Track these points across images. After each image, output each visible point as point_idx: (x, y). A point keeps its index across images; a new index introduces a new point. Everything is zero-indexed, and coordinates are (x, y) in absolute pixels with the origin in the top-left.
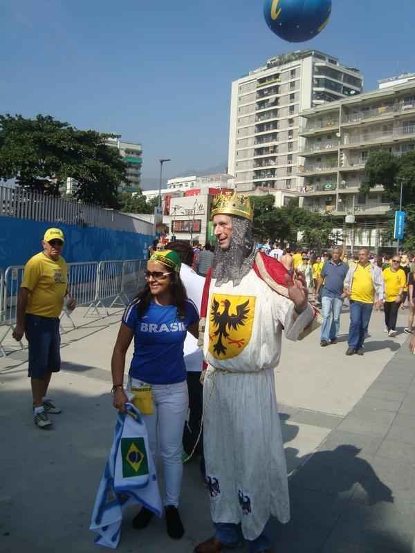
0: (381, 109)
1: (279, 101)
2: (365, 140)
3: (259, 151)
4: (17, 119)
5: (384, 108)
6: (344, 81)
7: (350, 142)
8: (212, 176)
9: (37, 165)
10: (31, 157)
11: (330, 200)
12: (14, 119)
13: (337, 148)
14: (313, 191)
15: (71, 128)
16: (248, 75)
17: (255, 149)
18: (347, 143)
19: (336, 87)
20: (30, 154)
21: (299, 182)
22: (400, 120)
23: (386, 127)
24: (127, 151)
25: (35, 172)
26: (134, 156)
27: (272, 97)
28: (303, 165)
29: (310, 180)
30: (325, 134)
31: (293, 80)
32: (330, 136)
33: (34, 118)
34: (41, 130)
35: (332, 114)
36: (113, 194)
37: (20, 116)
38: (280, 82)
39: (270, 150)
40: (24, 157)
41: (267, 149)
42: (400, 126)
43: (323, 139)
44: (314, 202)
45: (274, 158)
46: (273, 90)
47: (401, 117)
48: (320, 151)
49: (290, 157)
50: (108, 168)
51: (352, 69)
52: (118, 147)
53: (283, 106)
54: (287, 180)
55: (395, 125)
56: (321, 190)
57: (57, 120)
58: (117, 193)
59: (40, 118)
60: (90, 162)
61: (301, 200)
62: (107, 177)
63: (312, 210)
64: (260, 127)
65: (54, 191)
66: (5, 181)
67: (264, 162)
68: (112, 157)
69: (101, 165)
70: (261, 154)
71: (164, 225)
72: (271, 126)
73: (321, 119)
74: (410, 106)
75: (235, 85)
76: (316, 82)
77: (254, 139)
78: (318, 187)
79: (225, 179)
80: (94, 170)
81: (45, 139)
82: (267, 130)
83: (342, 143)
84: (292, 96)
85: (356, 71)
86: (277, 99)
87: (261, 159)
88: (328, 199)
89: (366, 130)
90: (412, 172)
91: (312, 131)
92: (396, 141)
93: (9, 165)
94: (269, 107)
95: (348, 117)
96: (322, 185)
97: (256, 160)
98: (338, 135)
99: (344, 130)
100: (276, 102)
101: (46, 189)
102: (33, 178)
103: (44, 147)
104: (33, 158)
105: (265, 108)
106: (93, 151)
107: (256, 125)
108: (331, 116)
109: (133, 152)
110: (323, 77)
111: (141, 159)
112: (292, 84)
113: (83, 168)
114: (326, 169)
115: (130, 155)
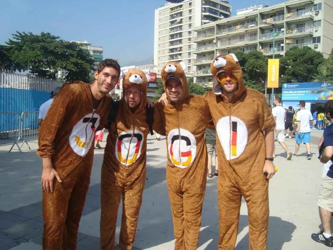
0: (238, 27)
1: (183, 21)
2: (229, 44)
3: (172, 50)
4: (29, 35)
5: (240, 26)
6: (220, 9)
7: (221, 46)
8: (144, 66)
9: (43, 62)
10: (39, 57)
11: (211, 78)
12: (27, 35)
13: (214, 49)
14: (201, 74)
15: (62, 40)
16: (164, 5)
17: (170, 49)
18: (220, 46)
19: (215, 12)
20: (38, 56)
21: (194, 68)
22: (248, 33)
23: (241, 37)
24: (94, 51)
25: (42, 66)
26: (98, 54)
27: (178, 19)
28: (196, 59)
29: (200, 67)
30: (208, 41)
31: (190, 9)
32: (210, 42)
33: (39, 34)
34: (44, 42)
35: (211, 30)
36: (87, 77)
37: (31, 33)
38: (183, 9)
39: (178, 49)
40: (35, 57)
41: (176, 49)
42: (248, 36)
43: (206, 44)
44: (202, 80)
45: (180, 54)
46: (179, 15)
47: (249, 31)
48: (204, 51)
49: (189, 54)
50: (84, 63)
51: (225, 2)
52: (89, 49)
53: (185, 24)
54: (188, 67)
55: (246, 36)
56: (205, 73)
57: (53, 35)
58: (89, 77)
59: (43, 35)
60: (74, 60)
61: (195, 79)
62: (84, 68)
63: (201, 84)
64: (172, 36)
65: (53, 76)
66: (24, 71)
67: (174, 57)
68: (86, 56)
69: (80, 61)
70: (173, 52)
71: (117, 95)
72: (178, 35)
73: (205, 32)
74: (254, 25)
75: (157, 12)
76: (203, 10)
77: (169, 44)
78: (204, 71)
79: (152, 67)
80: (76, 64)
81: (47, 47)
82: (176, 38)
83: (217, 46)
84: (190, 18)
85: (227, 2)
86: (182, 19)
87: (173, 55)
88: (210, 78)
89: (230, 38)
90: (254, 62)
91: (200, 39)
92: (246, 44)
93: (26, 62)
94: (177, 24)
95: (220, 31)
96: (206, 70)
97: (170, 56)
98: (215, 41)
99: (218, 39)
100: (181, 22)
101: (47, 75)
102: (40, 70)
103: (46, 51)
104: (40, 58)
105: (174, 25)
106: (75, 53)
107: (170, 35)
108: (211, 31)
109: (97, 52)
110: (208, 6)
111: (102, 56)
112: (190, 11)
113: (69, 63)
114: (208, 61)
115: (96, 54)
